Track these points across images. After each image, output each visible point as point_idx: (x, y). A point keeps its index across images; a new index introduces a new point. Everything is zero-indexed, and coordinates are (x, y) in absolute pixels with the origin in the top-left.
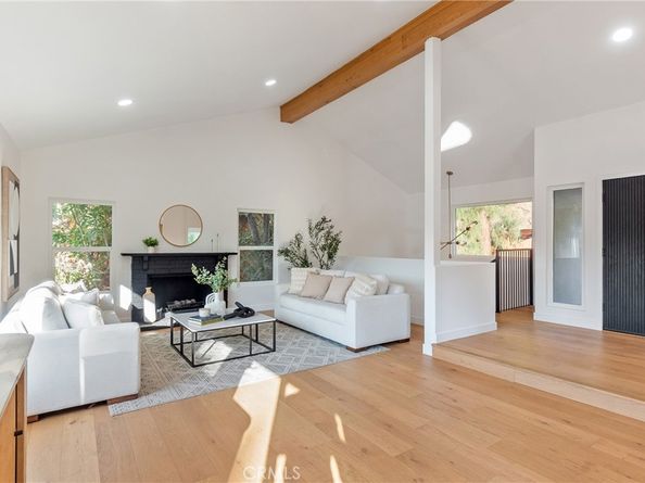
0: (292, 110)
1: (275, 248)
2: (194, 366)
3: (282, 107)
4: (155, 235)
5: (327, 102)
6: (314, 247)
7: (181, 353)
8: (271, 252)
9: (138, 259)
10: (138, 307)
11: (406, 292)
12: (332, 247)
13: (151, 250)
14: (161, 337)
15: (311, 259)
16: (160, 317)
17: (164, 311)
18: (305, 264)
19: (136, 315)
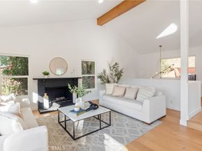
0: (102, 20)
1: (96, 75)
2: (75, 140)
3: (98, 19)
4: (48, 71)
5: (120, 15)
6: (112, 74)
7: (65, 129)
8: (94, 77)
9: (41, 81)
10: (41, 102)
11: (163, 94)
12: (119, 75)
13: (46, 77)
14: (53, 117)
15: (110, 79)
16: (51, 105)
17: (52, 103)
18: (108, 82)
19: (40, 106)
